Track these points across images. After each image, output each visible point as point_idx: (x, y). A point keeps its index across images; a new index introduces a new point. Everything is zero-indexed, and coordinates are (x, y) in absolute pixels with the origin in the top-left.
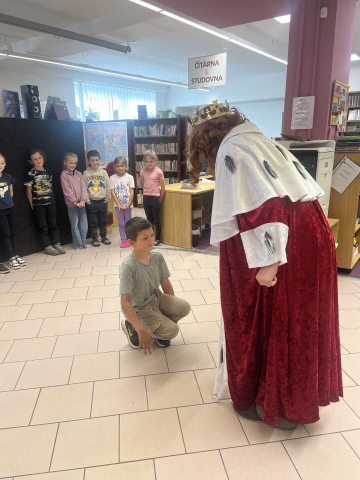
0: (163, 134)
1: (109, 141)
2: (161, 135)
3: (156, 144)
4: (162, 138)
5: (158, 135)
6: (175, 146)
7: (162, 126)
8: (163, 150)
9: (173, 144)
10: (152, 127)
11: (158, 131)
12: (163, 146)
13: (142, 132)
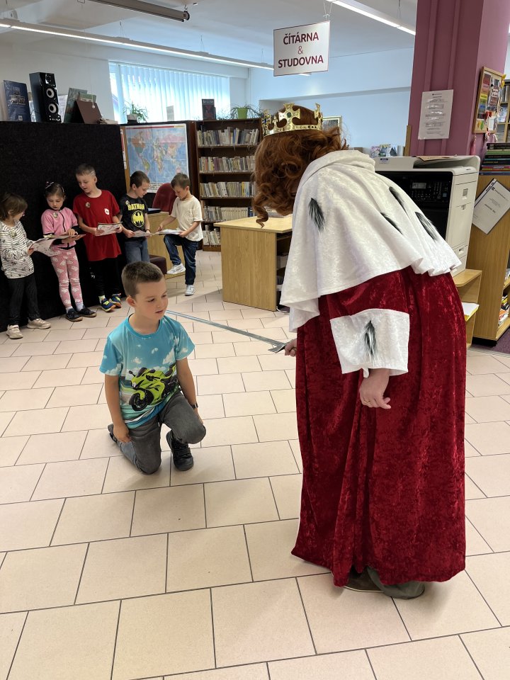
0: (239, 142)
1: (161, 152)
2: (236, 144)
3: (229, 157)
4: (238, 148)
5: (232, 144)
7: (237, 131)
8: (240, 166)
10: (223, 132)
11: (232, 138)
12: (239, 161)
13: (208, 139)
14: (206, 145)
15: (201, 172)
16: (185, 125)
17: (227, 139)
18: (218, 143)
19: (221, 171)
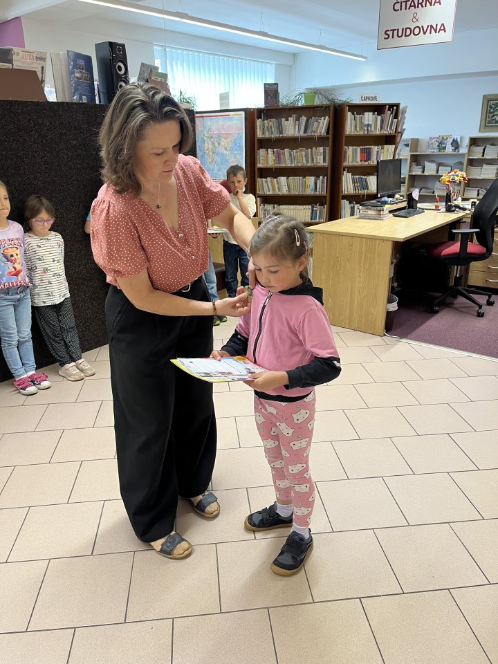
0: (305, 132)
1: (213, 144)
2: (302, 133)
3: (292, 149)
4: (303, 139)
5: (297, 134)
6: (324, 152)
7: (304, 119)
8: (304, 158)
9: (321, 149)
10: (287, 120)
11: (297, 126)
12: (304, 153)
13: (270, 128)
14: (267, 135)
15: (259, 165)
16: (243, 113)
17: (291, 128)
18: (281, 132)
19: (282, 165)
